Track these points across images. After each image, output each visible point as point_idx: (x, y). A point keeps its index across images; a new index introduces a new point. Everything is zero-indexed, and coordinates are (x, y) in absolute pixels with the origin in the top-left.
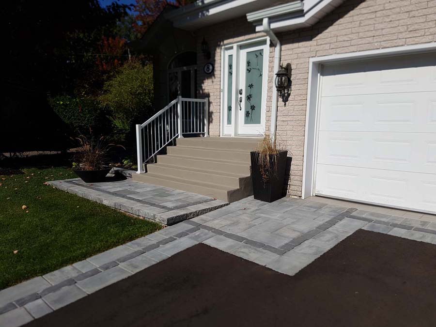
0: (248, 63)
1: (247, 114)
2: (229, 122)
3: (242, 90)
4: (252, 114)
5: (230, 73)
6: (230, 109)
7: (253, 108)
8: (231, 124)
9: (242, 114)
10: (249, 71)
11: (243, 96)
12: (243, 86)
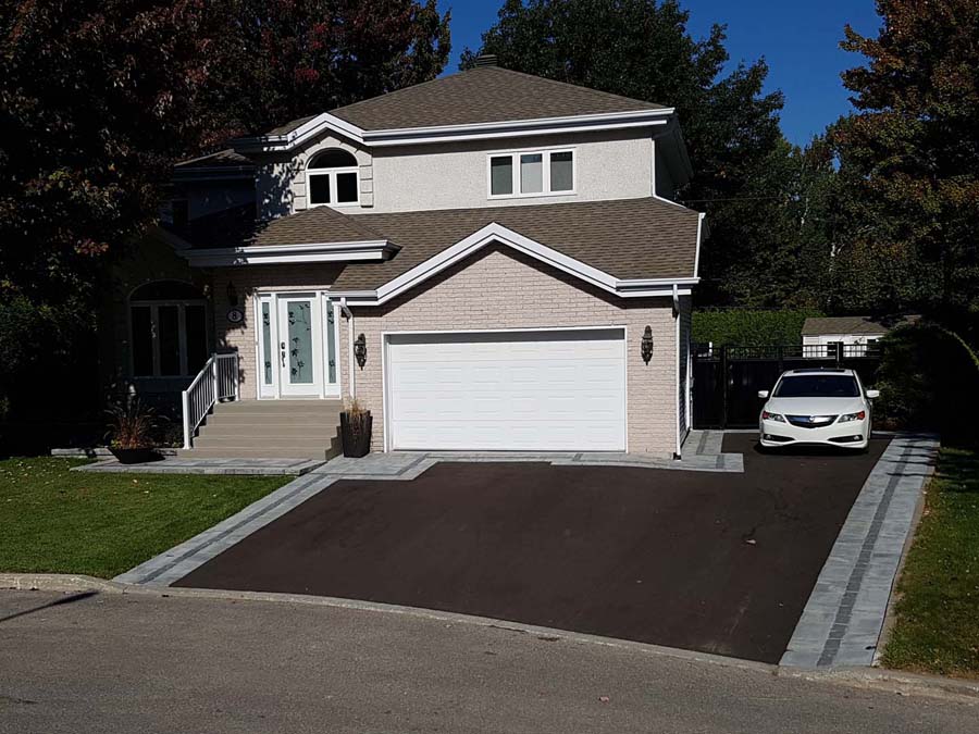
0: (291, 314)
1: (293, 372)
2: (268, 380)
3: (283, 344)
4: (300, 371)
5: (267, 324)
6: (268, 365)
7: (300, 364)
8: (270, 383)
9: (286, 371)
10: (291, 322)
11: (287, 350)
12: (285, 338)
